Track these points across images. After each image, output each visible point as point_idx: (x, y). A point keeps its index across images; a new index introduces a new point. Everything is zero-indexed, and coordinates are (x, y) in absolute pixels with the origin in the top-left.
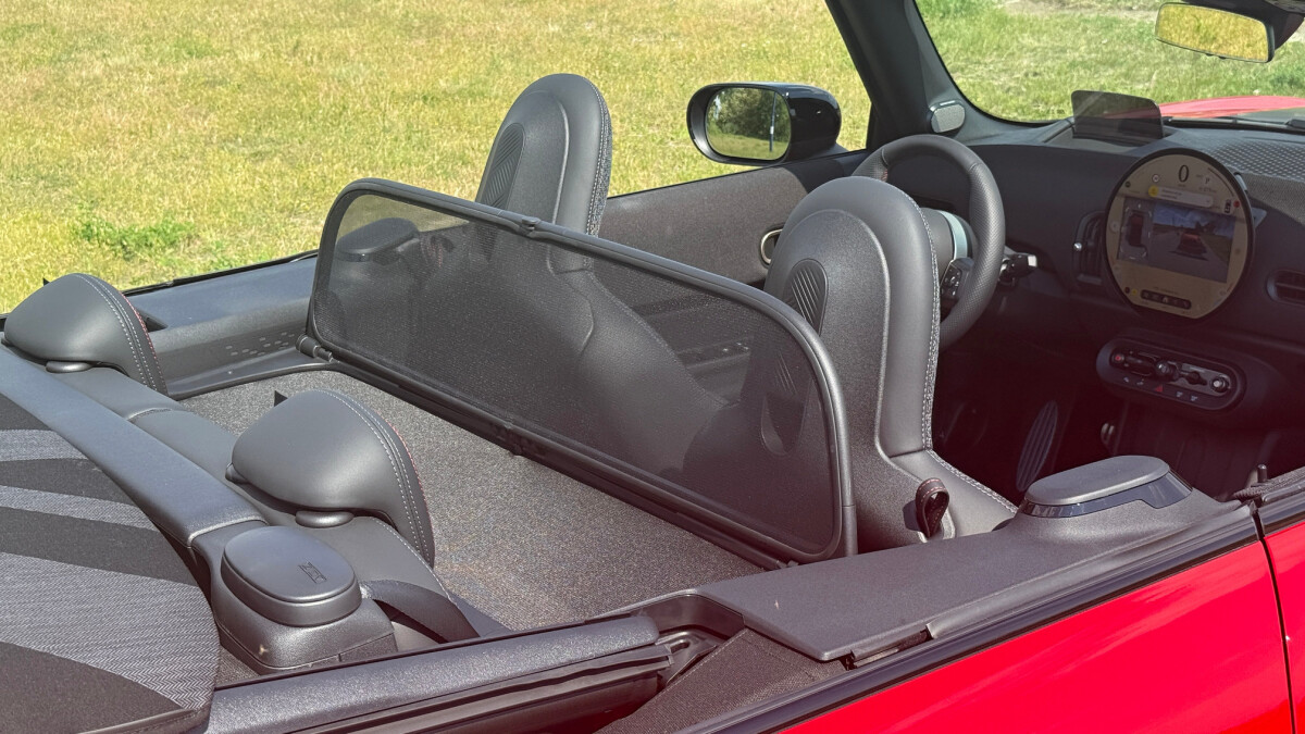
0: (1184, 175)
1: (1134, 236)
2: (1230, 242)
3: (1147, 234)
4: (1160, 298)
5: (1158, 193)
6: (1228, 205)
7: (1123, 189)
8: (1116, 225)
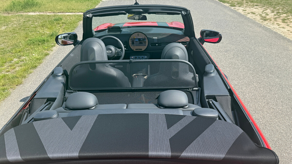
0: (138, 35)
1: (133, 43)
2: (146, 41)
3: (135, 42)
4: (138, 49)
5: (135, 38)
6: (145, 37)
7: (130, 38)
8: (130, 42)
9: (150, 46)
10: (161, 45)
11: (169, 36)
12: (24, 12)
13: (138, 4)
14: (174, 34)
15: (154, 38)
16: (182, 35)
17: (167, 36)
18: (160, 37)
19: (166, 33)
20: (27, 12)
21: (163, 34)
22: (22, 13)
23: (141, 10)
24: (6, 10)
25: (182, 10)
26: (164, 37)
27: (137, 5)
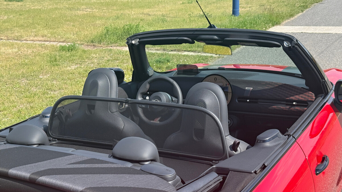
0: (215, 79)
6: (226, 85)
9: (237, 101)
10: (257, 102)
11: (276, 87)
12: (117, 46)
13: (214, 27)
14: (288, 85)
15: (246, 88)
16: (302, 88)
17: (272, 87)
18: (260, 88)
19: (272, 82)
20: (122, 46)
21: (266, 84)
22: (114, 46)
23: (216, 37)
24: (92, 42)
25: (284, 39)
26: (267, 88)
27: (213, 29)
